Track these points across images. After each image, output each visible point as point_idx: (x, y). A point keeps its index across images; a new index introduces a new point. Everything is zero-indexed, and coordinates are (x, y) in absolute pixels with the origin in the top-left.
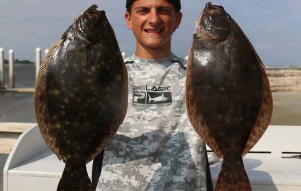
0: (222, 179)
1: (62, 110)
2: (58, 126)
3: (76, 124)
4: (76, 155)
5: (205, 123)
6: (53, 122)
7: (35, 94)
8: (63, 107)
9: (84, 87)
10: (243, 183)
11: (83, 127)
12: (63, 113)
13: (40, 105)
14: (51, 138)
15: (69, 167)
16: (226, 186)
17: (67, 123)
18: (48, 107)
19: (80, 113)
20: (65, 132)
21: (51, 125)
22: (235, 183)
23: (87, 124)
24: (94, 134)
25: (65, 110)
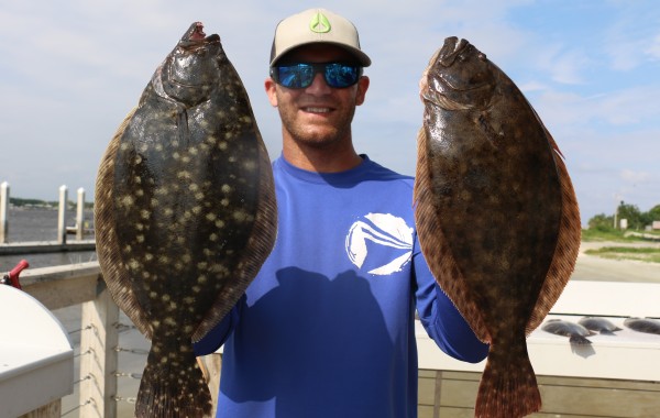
0: (489, 383)
1: (139, 233)
2: (134, 264)
3: (164, 259)
4: (170, 321)
5: (459, 271)
6: (126, 259)
7: (95, 206)
8: (140, 227)
9: (177, 187)
10: (524, 387)
11: (179, 266)
12: (141, 239)
13: (104, 228)
14: (124, 290)
15: (160, 344)
16: (496, 396)
17: (149, 257)
18: (117, 231)
19: (171, 237)
20: (146, 275)
21: (124, 264)
22: (512, 388)
23: (187, 258)
24: (202, 279)
25: (143, 232)
